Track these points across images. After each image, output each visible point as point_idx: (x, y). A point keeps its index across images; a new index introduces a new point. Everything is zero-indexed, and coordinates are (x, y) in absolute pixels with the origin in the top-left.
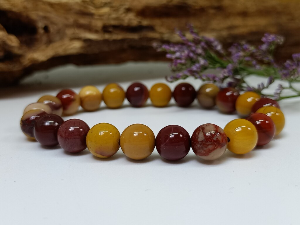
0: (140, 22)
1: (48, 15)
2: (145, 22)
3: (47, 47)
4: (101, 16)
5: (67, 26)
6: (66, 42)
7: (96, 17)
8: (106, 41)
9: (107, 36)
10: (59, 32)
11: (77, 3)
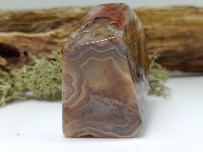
1: (27, 45)
4: (62, 44)
5: (40, 51)
7: (59, 44)
11: (47, 37)
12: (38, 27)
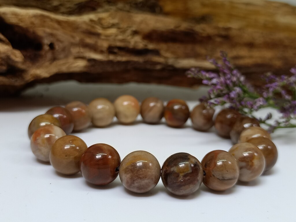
0: (146, 46)
1: (55, 32)
2: (151, 46)
3: (51, 64)
4: (107, 36)
5: (73, 45)
6: (71, 60)
7: (103, 37)
8: (110, 62)
9: (111, 57)
10: (64, 50)
11: (85, 22)
12: (61, 5)
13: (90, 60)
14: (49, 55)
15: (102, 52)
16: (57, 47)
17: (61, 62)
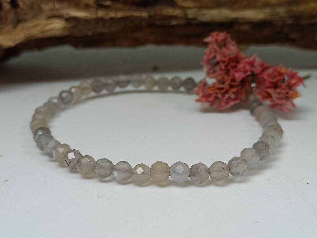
3: (14, 28)
6: (42, 21)
8: (100, 20)
9: (101, 13)
10: (31, 7)
13: (69, 19)
14: (11, 16)
15: (87, 7)
16: (21, 4)
17: (29, 24)
